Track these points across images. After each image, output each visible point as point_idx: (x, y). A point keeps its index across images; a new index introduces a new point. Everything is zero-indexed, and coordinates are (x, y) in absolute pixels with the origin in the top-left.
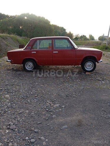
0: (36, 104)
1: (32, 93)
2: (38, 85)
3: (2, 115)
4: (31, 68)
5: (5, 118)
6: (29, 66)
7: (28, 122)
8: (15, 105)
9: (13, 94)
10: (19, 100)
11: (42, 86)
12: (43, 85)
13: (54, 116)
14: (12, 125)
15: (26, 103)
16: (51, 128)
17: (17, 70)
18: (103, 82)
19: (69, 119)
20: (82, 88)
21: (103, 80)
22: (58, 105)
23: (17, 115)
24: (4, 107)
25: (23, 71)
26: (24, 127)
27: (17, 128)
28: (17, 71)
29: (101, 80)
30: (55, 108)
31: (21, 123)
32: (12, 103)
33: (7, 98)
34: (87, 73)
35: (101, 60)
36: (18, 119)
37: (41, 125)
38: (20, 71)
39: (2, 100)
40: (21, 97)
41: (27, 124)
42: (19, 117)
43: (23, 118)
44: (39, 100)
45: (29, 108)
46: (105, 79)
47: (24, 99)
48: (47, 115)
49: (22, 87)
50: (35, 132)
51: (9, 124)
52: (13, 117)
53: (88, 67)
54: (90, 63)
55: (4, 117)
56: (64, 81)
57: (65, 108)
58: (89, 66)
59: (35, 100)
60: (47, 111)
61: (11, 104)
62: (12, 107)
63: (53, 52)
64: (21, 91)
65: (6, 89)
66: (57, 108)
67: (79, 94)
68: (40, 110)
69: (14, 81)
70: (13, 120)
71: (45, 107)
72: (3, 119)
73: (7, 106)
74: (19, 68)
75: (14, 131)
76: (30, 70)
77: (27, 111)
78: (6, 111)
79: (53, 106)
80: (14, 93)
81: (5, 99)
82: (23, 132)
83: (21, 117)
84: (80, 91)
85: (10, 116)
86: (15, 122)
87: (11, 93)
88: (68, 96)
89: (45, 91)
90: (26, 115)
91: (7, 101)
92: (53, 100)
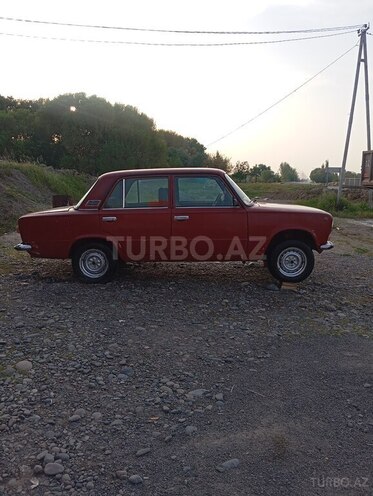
0: (126, 390)
1: (107, 353)
2: (126, 326)
3: (12, 430)
4: (99, 272)
5: (24, 438)
6: (94, 263)
7: (104, 450)
8: (52, 394)
9: (43, 358)
10: (67, 379)
11: (140, 331)
12: (143, 326)
13: (190, 429)
14: (50, 461)
15: (91, 388)
16: (185, 468)
18: (341, 314)
19: (240, 437)
20: (275, 333)
21: (340, 309)
22: (199, 392)
23: (64, 427)
24: (16, 402)
25: (70, 281)
26: (93, 468)
27: (68, 470)
28: (51, 282)
29: (333, 306)
30: (190, 403)
31: (81, 454)
32: (45, 386)
33: (25, 373)
34: (285, 286)
35: (329, 243)
36: (68, 441)
37: (149, 460)
38: (60, 281)
39: (9, 379)
40: (73, 366)
41: (101, 457)
42: (70, 434)
43: (87, 438)
44: (135, 377)
45: (104, 403)
46: (346, 304)
47: (84, 374)
48: (166, 426)
49: (74, 335)
50: (133, 483)
51: (39, 457)
52: (51, 434)
53: (288, 267)
54: (294, 253)
55: (21, 434)
56: (212, 314)
57: (224, 400)
58: (290, 263)
59: (120, 375)
60: (166, 412)
61: (39, 391)
62: (42, 401)
63: (172, 218)
64: (71, 346)
65: (18, 340)
66: (197, 402)
67: (268, 355)
68: (139, 409)
69: (42, 313)
70: (53, 444)
71: (158, 400)
72: (16, 440)
73: (26, 400)
74: (58, 271)
75: (58, 480)
76: (97, 276)
77: (98, 415)
78: (25, 415)
79: (183, 395)
80: (46, 356)
81: (18, 376)
82: (91, 484)
83: (78, 435)
84: (269, 345)
85: (40, 431)
86: (60, 452)
87: (35, 353)
88: (231, 362)
89: (151, 347)
90: (93, 429)
91: (26, 380)
92: (183, 377)
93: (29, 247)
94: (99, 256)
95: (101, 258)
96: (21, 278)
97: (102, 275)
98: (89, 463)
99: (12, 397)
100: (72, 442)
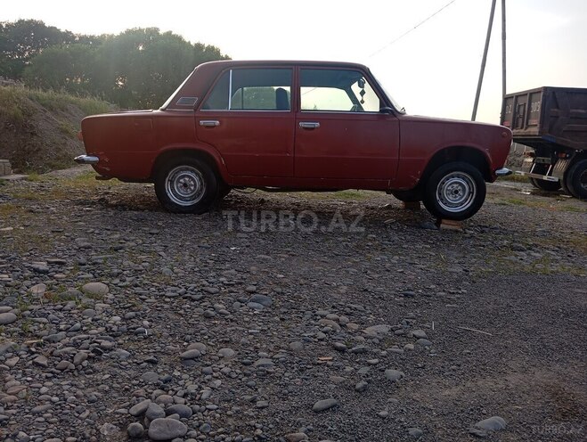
0: (265, 323)
1: (223, 279)
2: (242, 253)
3: (79, 370)
4: (192, 198)
5: (104, 382)
6: (185, 186)
7: (253, 401)
8: (146, 323)
9: (124, 281)
10: (166, 306)
11: (264, 259)
12: (268, 255)
13: (392, 373)
14: (157, 415)
15: (208, 317)
17: (123, 206)
18: (535, 255)
23: (173, 368)
24: (85, 332)
25: (151, 210)
27: (194, 433)
30: (376, 341)
31: (210, 406)
32: (131, 314)
33: (98, 297)
34: (446, 225)
36: (184, 387)
37: (337, 417)
39: (71, 304)
40: (174, 292)
41: (250, 412)
42: (185, 376)
43: (218, 382)
44: (273, 307)
45: (235, 337)
47: (193, 300)
48: (349, 369)
49: (169, 259)
51: (134, 411)
55: (98, 376)
57: (429, 338)
59: (251, 304)
60: (341, 350)
61: (123, 319)
62: (131, 331)
64: (165, 269)
65: (82, 261)
66: (386, 339)
67: (463, 291)
69: (117, 236)
70: (158, 391)
71: (322, 335)
72: (89, 385)
73: (101, 329)
74: (132, 201)
77: (229, 352)
78: (103, 348)
79: (358, 331)
80: (129, 279)
81: (85, 300)
83: (201, 380)
84: (458, 281)
85: (132, 373)
86: (174, 403)
87: (112, 276)
88: (413, 296)
89: (286, 276)
90: (226, 370)
91: (100, 306)
92: (348, 310)
93: (96, 159)
94: (193, 175)
95: (196, 179)
96: (82, 203)
97: (196, 201)
98: (230, 421)
99: (78, 325)
100: (192, 388)
